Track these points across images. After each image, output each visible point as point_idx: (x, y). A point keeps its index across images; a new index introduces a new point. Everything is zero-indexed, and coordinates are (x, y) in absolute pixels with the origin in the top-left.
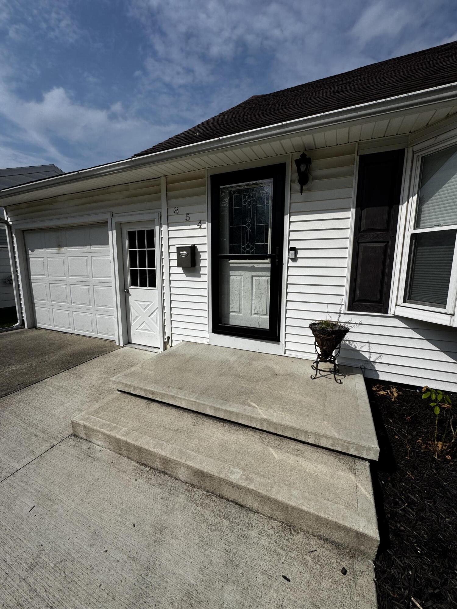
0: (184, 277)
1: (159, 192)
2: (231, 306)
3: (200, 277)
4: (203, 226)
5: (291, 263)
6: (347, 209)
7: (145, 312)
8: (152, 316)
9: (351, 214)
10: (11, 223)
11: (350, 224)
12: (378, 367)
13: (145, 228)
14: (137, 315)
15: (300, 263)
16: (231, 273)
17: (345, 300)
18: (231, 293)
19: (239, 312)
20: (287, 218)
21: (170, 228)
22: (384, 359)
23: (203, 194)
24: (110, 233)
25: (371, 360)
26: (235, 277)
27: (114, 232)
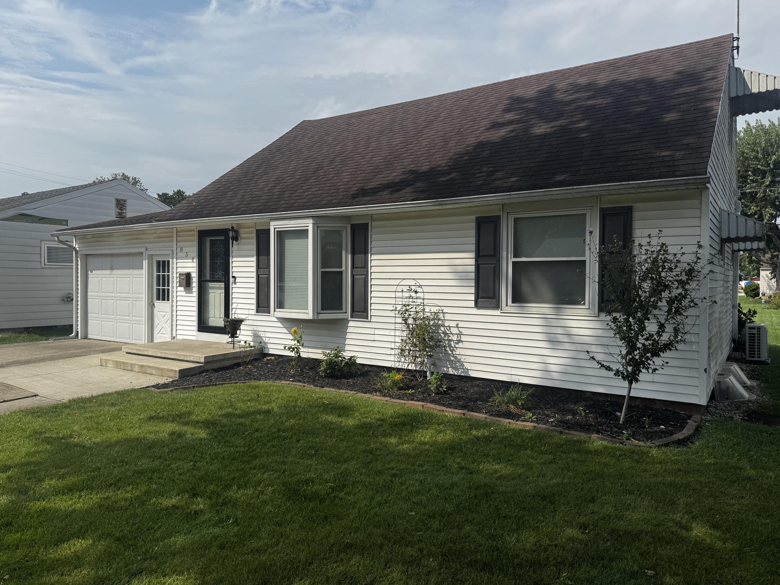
0: (184, 294)
1: (172, 237)
2: (210, 313)
3: (192, 293)
4: (194, 261)
5: (234, 286)
6: (252, 256)
7: (163, 319)
8: (167, 323)
9: (255, 259)
10: (78, 249)
11: (254, 264)
12: (269, 346)
13: (165, 259)
14: (158, 322)
15: (238, 285)
16: (210, 291)
17: (254, 307)
18: (210, 305)
19: (214, 317)
20: (231, 258)
21: (178, 261)
22: (272, 341)
23: (194, 241)
24: (144, 261)
27: (147, 261)
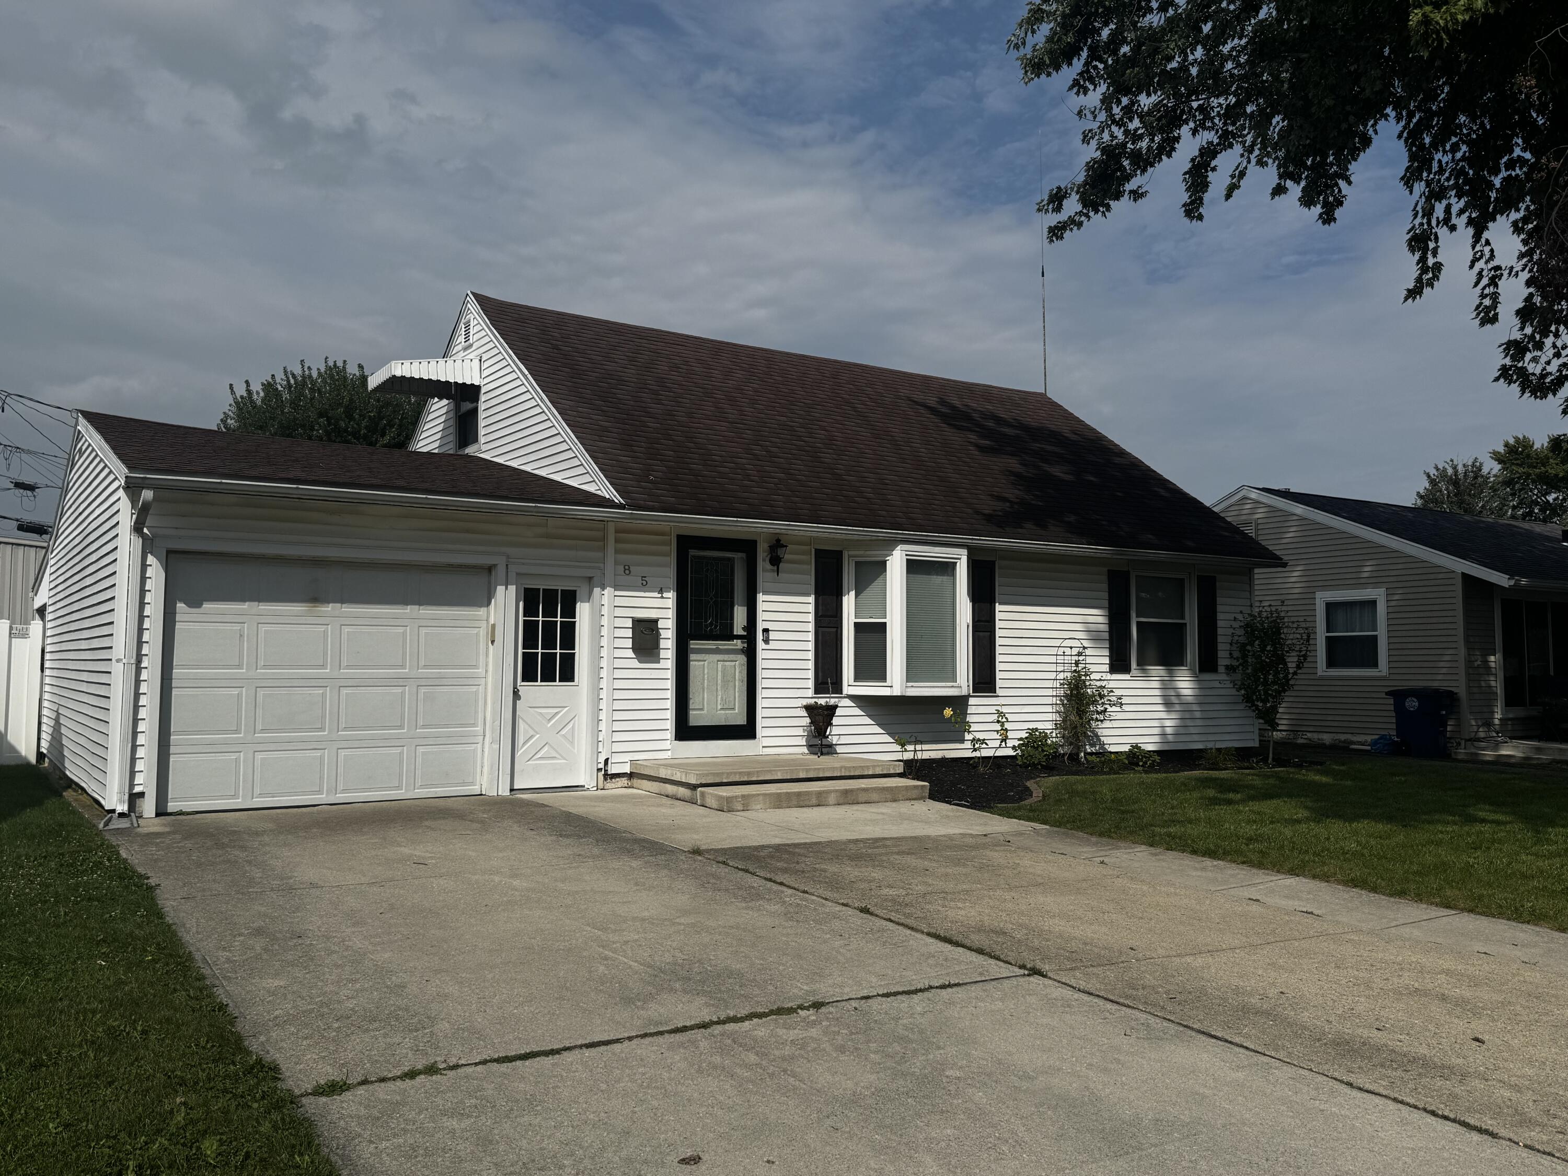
0: (635, 663)
1: (604, 539)
2: (691, 702)
4: (665, 595)
5: (765, 646)
6: (808, 595)
7: (549, 725)
8: (563, 732)
9: (811, 599)
13: (560, 586)
14: (532, 733)
15: (772, 645)
17: (811, 684)
19: (702, 709)
20: (760, 596)
21: (618, 593)
22: (843, 740)
23: (665, 554)
24: (501, 588)
25: (834, 743)
26: (696, 663)
27: (512, 587)
